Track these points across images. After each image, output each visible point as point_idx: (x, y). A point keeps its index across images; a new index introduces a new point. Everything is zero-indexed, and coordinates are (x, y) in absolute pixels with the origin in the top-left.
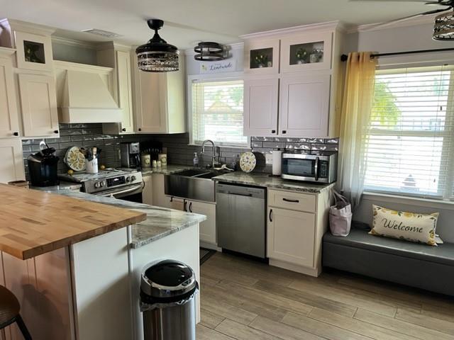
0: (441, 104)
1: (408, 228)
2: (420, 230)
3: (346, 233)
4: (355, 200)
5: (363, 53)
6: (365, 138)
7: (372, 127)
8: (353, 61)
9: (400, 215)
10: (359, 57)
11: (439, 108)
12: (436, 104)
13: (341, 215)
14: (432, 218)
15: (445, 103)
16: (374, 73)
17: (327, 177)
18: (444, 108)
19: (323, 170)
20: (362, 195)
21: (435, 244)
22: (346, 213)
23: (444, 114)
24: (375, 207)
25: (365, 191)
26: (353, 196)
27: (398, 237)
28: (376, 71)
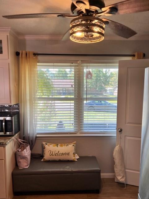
0: (71, 83)
1: (63, 154)
2: (68, 154)
3: (27, 166)
4: (32, 141)
5: (29, 52)
6: (35, 103)
7: (38, 96)
8: (23, 56)
9: (57, 146)
10: (27, 54)
11: (71, 86)
12: (69, 83)
13: (24, 155)
14: (73, 146)
15: (73, 83)
16: (36, 64)
17: (12, 131)
18: (73, 86)
19: (9, 127)
20: (36, 137)
21: (76, 160)
22: (27, 152)
23: (73, 88)
24: (44, 143)
25: (38, 134)
26: (31, 139)
27: (58, 160)
28: (38, 64)
